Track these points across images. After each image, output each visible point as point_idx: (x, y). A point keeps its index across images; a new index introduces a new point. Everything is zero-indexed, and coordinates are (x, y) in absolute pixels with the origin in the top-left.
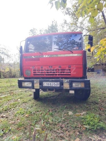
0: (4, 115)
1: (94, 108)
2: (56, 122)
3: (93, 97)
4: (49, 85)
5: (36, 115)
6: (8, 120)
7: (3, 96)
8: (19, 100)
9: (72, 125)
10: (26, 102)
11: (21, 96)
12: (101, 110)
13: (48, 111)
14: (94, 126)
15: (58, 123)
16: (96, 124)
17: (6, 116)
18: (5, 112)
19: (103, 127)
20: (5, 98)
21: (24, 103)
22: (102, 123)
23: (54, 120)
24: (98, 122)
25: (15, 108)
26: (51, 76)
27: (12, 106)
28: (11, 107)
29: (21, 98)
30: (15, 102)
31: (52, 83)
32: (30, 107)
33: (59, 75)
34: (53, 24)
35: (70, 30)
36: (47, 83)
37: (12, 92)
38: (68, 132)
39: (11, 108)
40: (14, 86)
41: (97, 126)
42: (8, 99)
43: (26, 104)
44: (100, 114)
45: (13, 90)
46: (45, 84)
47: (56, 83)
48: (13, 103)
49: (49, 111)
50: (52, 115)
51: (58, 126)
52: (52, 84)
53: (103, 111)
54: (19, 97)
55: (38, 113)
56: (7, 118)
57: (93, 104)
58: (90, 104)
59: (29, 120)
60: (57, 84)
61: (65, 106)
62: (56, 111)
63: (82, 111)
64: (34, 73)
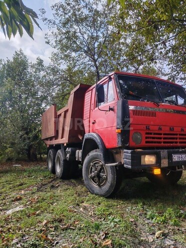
33: (180, 143)
36: (178, 155)
46: (176, 158)
52: (183, 158)
64: (146, 138)
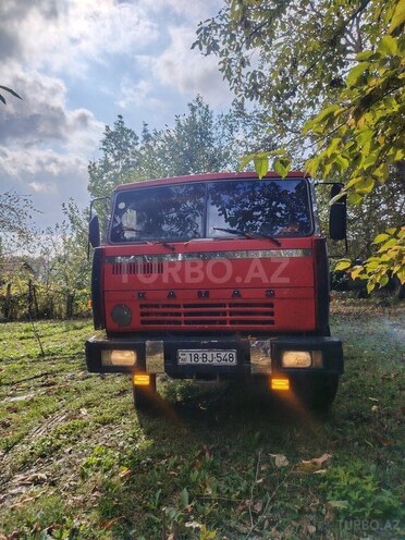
0: (40, 475)
1: (357, 440)
2: (233, 496)
3: (351, 396)
4: (200, 362)
5: (158, 470)
6: (58, 493)
7: (23, 398)
8: (84, 411)
9: (287, 505)
10: (112, 421)
11: (90, 396)
12: (381, 446)
13: (197, 454)
14: (361, 505)
15: (239, 497)
16: (370, 499)
17: (48, 476)
18: (40, 462)
19: (391, 507)
20: (27, 404)
21: (104, 424)
22: (388, 493)
23: (222, 485)
24: (376, 492)
25: (74, 444)
26: (206, 326)
27: (61, 436)
28: (59, 442)
29: (88, 405)
30: (70, 423)
31: (209, 354)
32: (130, 439)
33: (232, 322)
34: (194, 117)
35: (258, 139)
36: (194, 351)
37: (51, 379)
38: (278, 529)
39: (59, 447)
40: (53, 354)
41: (375, 505)
42: (44, 409)
43: (111, 429)
44: (379, 462)
45: (53, 373)
46: (186, 357)
47: (223, 354)
48: (65, 424)
49: (203, 454)
50: (214, 470)
51: (241, 508)
52: (209, 358)
53: (390, 449)
54: (81, 400)
55: (163, 462)
56: (53, 484)
57: (352, 423)
58: (344, 425)
59: (137, 491)
60: (227, 357)
61: (257, 435)
62: (224, 454)
63: (319, 451)
64: (142, 314)
